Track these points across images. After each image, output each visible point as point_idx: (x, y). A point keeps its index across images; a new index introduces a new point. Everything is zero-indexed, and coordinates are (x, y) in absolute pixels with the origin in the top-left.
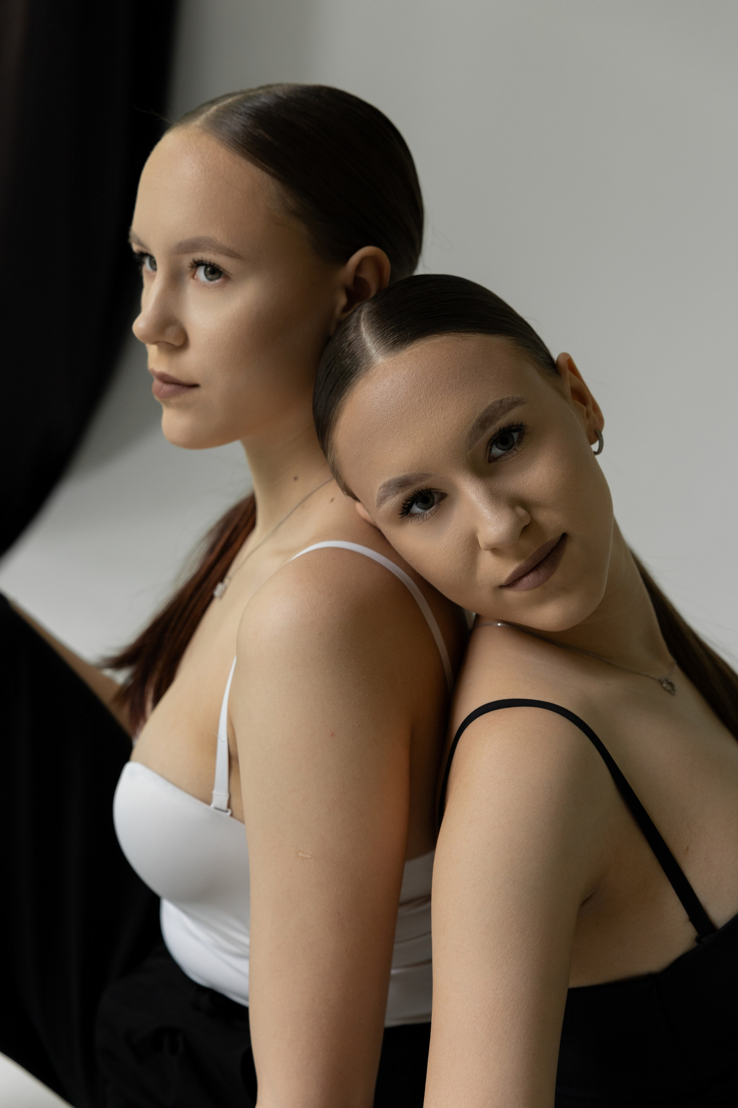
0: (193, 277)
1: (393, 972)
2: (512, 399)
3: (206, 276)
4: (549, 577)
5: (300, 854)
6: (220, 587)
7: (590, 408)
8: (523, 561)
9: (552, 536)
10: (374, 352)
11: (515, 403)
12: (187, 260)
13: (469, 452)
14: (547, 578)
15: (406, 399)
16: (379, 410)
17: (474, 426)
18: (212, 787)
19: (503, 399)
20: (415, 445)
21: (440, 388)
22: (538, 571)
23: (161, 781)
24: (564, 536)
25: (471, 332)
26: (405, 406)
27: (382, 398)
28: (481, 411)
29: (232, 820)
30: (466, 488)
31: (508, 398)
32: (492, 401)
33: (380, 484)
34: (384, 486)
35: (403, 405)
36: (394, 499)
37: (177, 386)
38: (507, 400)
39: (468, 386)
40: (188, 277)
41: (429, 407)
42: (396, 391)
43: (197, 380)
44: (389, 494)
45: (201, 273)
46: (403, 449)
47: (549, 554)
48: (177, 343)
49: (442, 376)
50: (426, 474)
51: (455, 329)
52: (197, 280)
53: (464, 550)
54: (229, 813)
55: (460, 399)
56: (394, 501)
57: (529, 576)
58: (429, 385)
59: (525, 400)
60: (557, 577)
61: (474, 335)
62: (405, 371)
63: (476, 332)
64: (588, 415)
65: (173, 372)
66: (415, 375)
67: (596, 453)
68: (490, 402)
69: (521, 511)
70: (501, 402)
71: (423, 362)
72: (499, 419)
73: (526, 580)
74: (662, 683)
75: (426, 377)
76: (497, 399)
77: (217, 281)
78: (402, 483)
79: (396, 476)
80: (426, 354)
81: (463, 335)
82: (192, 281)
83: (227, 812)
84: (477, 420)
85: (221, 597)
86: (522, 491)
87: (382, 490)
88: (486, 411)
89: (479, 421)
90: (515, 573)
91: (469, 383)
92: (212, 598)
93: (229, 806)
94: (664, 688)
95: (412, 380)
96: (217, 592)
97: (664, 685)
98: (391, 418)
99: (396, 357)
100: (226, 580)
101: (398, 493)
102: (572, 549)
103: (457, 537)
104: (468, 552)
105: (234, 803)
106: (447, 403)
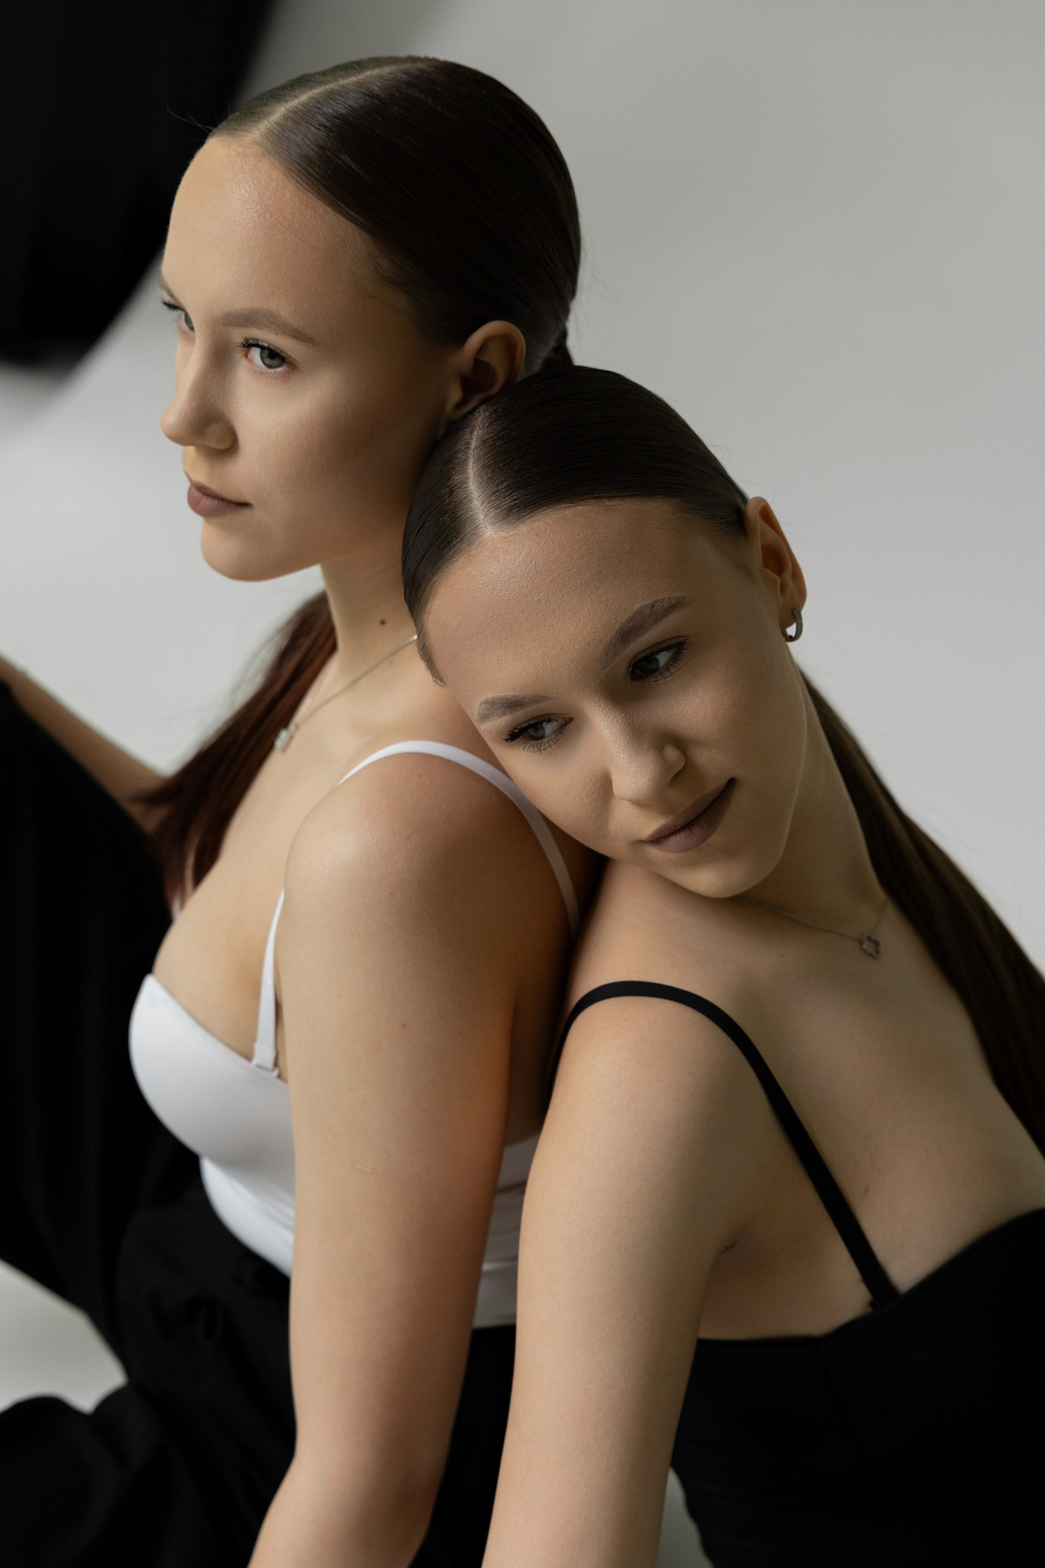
0: (246, 356)
1: (486, 1267)
2: (669, 600)
3: (262, 358)
4: (705, 839)
5: (358, 1166)
6: (284, 735)
7: (788, 575)
8: (671, 817)
9: (715, 783)
10: (482, 517)
11: (672, 607)
12: (238, 335)
13: (604, 672)
14: (704, 839)
15: (521, 596)
16: (483, 606)
17: (612, 639)
18: (253, 1038)
19: (655, 602)
20: (529, 660)
21: (569, 585)
22: (691, 830)
23: (188, 1021)
24: (732, 782)
25: (619, 497)
26: (519, 606)
27: (487, 591)
28: (624, 621)
29: (280, 1083)
30: (597, 719)
31: (662, 600)
32: (640, 605)
33: (483, 698)
34: (487, 702)
35: (516, 605)
36: (499, 721)
37: (221, 502)
38: (661, 603)
39: (608, 583)
40: (238, 355)
41: (551, 611)
42: (506, 583)
43: (247, 497)
44: (493, 714)
45: (256, 353)
46: (513, 662)
47: (708, 807)
48: (222, 446)
49: (572, 568)
50: (543, 697)
51: (595, 494)
52: (251, 361)
53: (592, 793)
54: (276, 1073)
55: (595, 603)
56: (501, 722)
57: (678, 835)
58: (553, 580)
59: (687, 600)
60: (717, 838)
61: (621, 502)
62: (521, 556)
63: (625, 496)
64: (783, 588)
65: (215, 486)
66: (535, 563)
67: (792, 639)
68: (637, 607)
69: (671, 753)
70: (653, 606)
71: (547, 545)
72: (648, 630)
73: (674, 840)
74: (861, 943)
75: (550, 568)
76: (647, 602)
77: (279, 370)
78: (512, 704)
79: (503, 694)
80: (551, 533)
81: (607, 503)
82: (244, 362)
83: (273, 1070)
84: (617, 632)
85: (285, 749)
86: (675, 725)
87: (484, 706)
88: (630, 620)
89: (620, 633)
90: (659, 831)
91: (610, 578)
92: (270, 748)
93: (276, 1064)
94: (865, 951)
95: (529, 571)
96: (279, 743)
97: (865, 946)
98: (498, 620)
99: (511, 533)
100: (292, 726)
101: (504, 714)
102: (741, 801)
103: (583, 776)
104: (597, 796)
105: (281, 1062)
106: (576, 607)
